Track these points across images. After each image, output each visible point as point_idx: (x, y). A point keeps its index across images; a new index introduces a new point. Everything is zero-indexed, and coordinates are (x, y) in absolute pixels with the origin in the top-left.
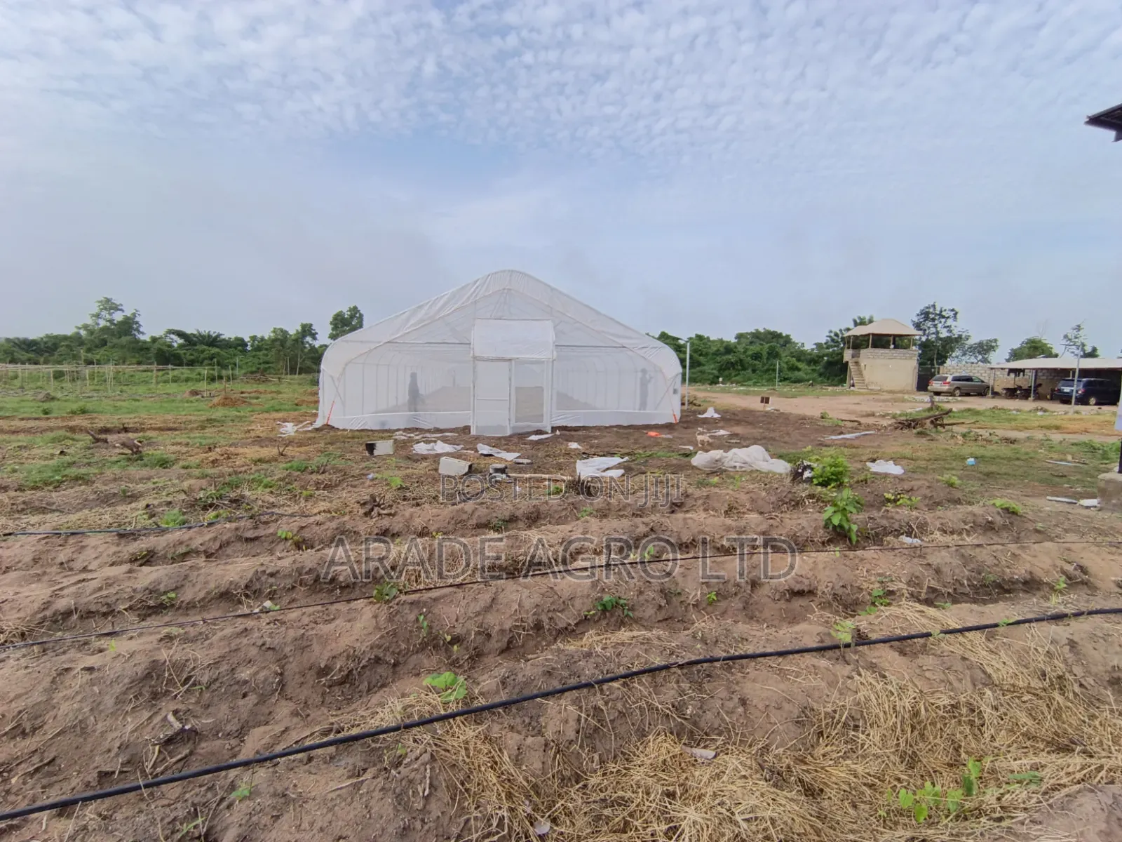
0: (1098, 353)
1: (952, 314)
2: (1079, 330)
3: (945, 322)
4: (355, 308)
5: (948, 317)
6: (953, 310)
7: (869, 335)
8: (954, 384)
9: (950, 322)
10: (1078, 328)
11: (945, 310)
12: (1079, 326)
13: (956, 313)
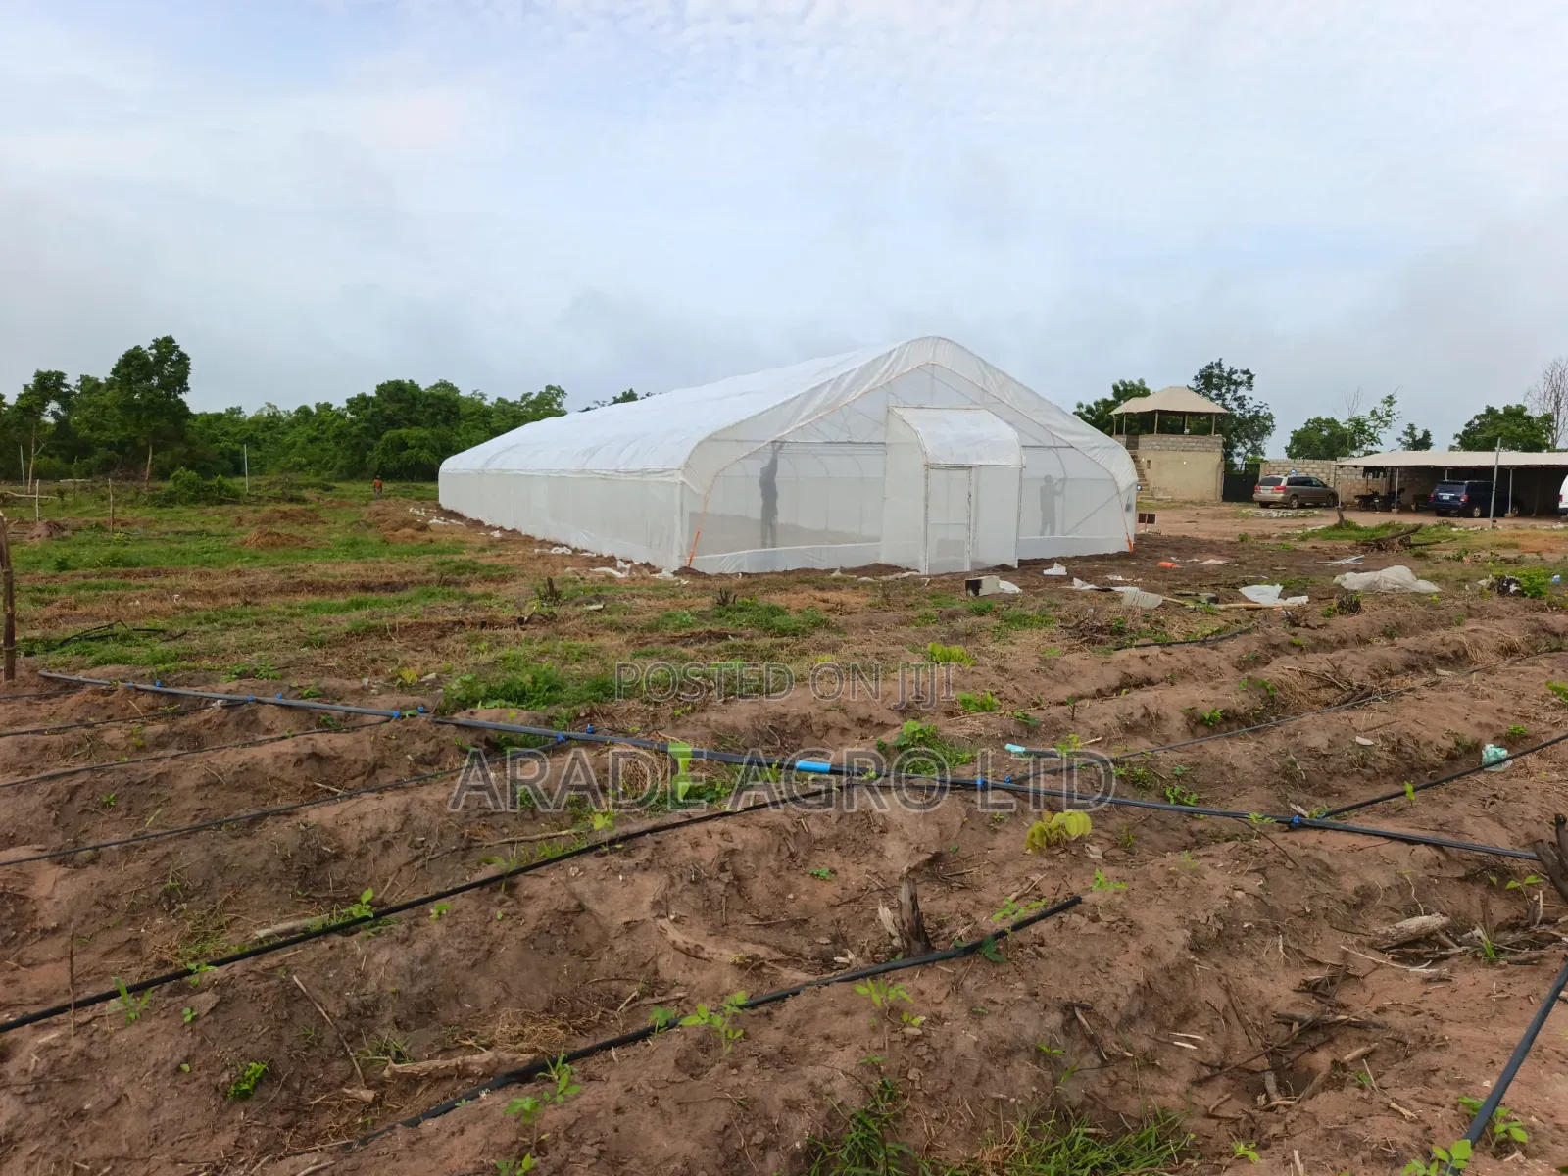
0: (1433, 440)
1: (1244, 378)
2: (1391, 404)
3: (1235, 392)
4: (169, 341)
5: (1241, 383)
6: (1246, 372)
7: (1153, 412)
8: (1289, 490)
9: (1242, 391)
10: (1390, 400)
11: (1236, 372)
12: (1390, 397)
13: (1251, 378)
